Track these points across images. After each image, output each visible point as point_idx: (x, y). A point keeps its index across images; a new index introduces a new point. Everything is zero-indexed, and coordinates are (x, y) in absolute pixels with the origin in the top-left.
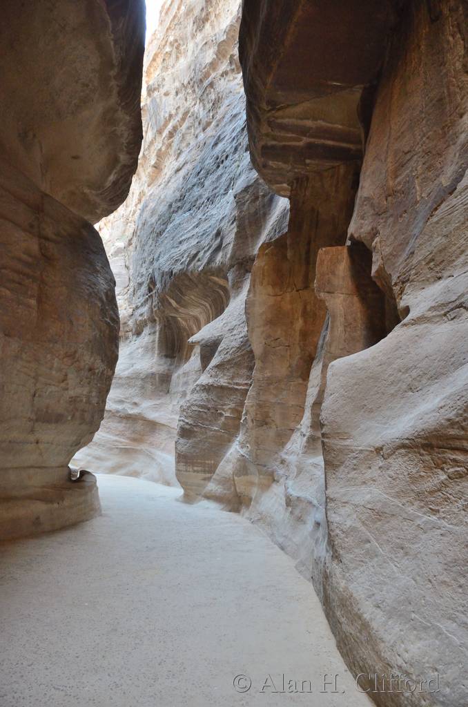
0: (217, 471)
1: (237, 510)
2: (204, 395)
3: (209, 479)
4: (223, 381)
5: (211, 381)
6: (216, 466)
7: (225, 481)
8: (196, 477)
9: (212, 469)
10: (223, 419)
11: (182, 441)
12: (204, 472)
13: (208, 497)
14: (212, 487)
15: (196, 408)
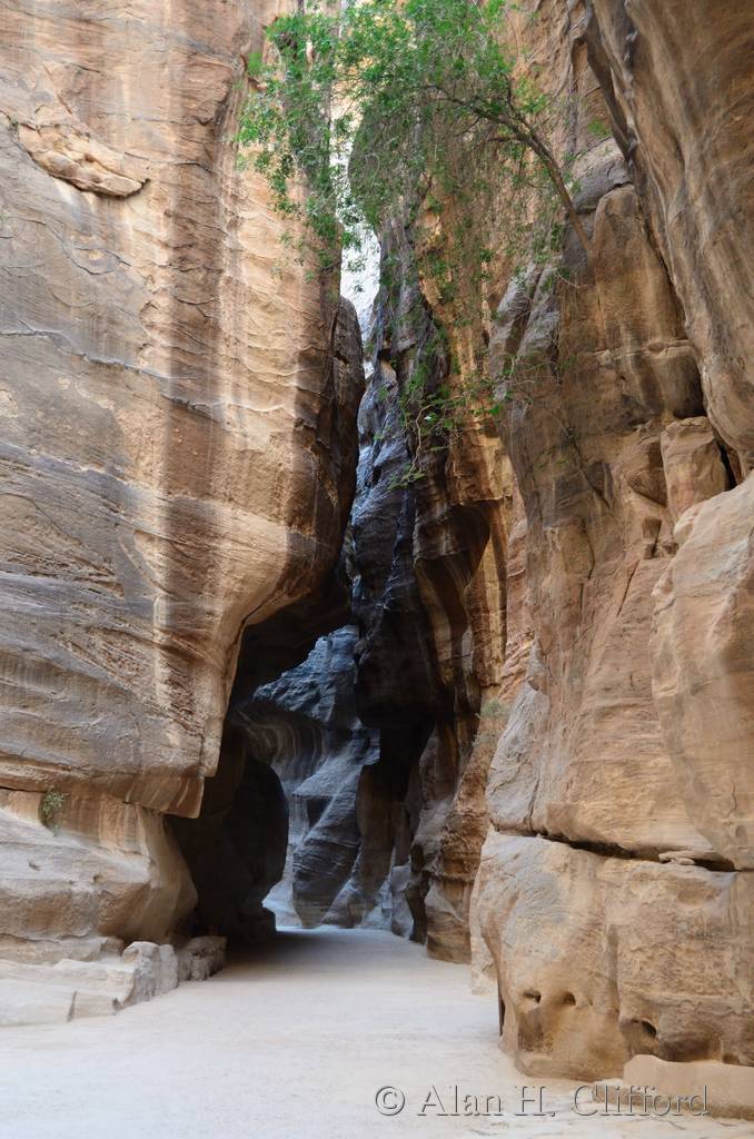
0: (334, 903)
1: (351, 927)
2: (318, 848)
3: (327, 910)
4: (335, 840)
5: (324, 837)
6: (331, 901)
7: (341, 910)
8: (314, 910)
9: (329, 903)
10: (335, 867)
11: (301, 882)
12: (322, 905)
13: (327, 922)
14: (330, 915)
15: (311, 858)
